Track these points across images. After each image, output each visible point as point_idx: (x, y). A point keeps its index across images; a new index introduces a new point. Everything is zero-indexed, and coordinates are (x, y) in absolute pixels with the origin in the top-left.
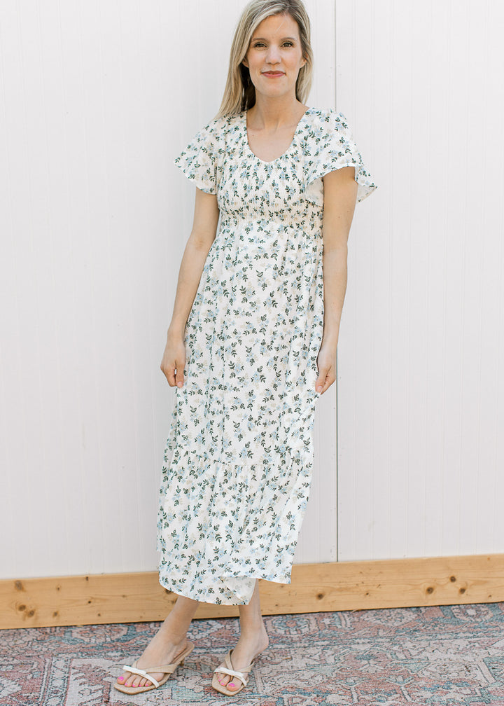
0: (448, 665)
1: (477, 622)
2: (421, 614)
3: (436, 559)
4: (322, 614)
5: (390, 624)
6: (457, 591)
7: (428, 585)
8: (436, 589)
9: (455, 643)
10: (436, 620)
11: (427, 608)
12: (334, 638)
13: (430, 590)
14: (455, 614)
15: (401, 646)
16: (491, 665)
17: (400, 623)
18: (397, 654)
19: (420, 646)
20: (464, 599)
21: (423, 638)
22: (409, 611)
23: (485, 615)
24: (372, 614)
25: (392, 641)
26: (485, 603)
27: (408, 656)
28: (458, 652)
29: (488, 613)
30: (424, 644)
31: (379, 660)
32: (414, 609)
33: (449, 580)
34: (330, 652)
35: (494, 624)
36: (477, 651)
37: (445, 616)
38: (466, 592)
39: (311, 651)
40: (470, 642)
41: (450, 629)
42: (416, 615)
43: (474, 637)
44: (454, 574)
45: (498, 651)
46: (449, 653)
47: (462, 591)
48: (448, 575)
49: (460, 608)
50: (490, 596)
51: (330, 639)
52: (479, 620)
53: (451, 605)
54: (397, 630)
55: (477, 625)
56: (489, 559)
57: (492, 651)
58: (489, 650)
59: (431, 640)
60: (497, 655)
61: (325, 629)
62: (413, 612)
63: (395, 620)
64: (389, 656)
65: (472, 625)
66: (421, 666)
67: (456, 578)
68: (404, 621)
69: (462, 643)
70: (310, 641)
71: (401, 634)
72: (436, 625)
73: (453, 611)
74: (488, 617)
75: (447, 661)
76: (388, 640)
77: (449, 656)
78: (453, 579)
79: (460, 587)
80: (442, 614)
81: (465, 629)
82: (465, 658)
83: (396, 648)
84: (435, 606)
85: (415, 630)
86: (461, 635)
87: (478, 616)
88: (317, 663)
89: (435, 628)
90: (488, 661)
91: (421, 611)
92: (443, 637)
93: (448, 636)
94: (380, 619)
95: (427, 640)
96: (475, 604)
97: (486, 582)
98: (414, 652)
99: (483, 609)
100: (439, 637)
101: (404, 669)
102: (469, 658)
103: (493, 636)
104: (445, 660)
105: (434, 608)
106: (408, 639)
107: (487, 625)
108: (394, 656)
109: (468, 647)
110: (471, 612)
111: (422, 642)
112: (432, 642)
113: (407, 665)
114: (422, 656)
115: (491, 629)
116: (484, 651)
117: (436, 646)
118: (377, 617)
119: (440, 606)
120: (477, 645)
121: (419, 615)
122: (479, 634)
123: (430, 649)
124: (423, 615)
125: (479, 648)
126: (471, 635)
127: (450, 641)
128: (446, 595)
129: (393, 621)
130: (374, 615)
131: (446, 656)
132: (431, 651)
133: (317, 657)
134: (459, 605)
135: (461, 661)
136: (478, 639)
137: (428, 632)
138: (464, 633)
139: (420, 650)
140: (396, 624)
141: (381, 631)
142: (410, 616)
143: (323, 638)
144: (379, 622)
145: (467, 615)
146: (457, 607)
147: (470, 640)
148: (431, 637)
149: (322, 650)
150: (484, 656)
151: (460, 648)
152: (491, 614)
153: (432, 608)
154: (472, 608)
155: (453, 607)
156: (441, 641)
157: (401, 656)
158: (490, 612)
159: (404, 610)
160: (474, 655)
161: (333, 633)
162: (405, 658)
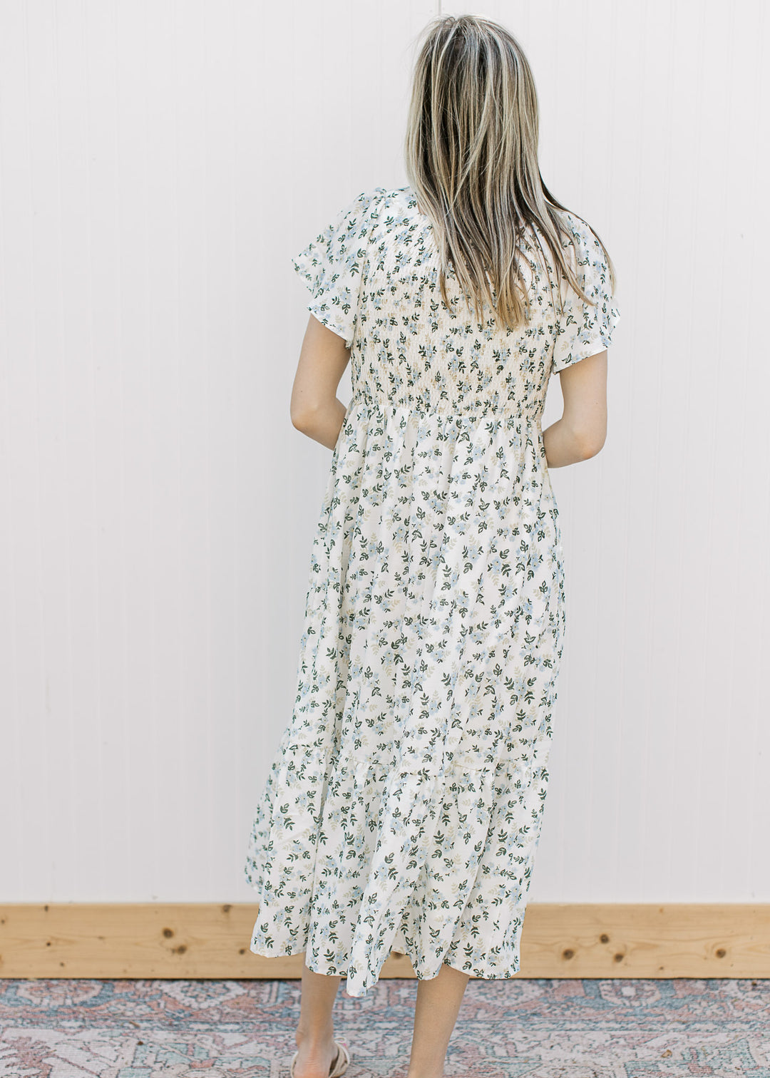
0: (568, 1069)
1: (631, 1007)
2: (550, 990)
3: (579, 906)
4: (400, 982)
5: (498, 1003)
6: (611, 957)
7: (566, 946)
8: (579, 953)
9: (588, 1036)
10: (570, 999)
11: (563, 982)
12: (407, 1019)
13: (568, 954)
14: (603, 993)
15: (506, 1036)
16: (635, 1073)
17: (514, 1002)
18: (496, 1048)
19: (533, 1039)
20: (620, 971)
21: (542, 1026)
22: (534, 984)
23: (648, 997)
24: (476, 987)
25: (495, 1029)
26: (653, 979)
27: (512, 1052)
28: (591, 1050)
29: (653, 994)
30: (541, 1035)
31: (465, 1055)
32: (541, 982)
33: (598, 940)
34: (394, 1039)
35: (658, 1011)
36: (618, 1051)
37: (587, 995)
38: (624, 961)
39: (368, 1035)
40: (612, 1037)
41: (587, 1015)
42: (542, 991)
43: (622, 1029)
44: (606, 931)
45: (650, 1052)
46: (575, 1050)
47: (619, 958)
48: (595, 932)
49: (613, 985)
50: (662, 968)
51: (400, 1020)
52: (636, 1004)
53: (601, 979)
54: (507, 1013)
55: (630, 1011)
56: (661, 911)
57: (643, 1052)
58: (638, 1050)
59: (554, 1030)
60: (647, 1059)
61: (399, 1004)
62: (540, 986)
63: (508, 997)
64: (482, 1050)
65: (624, 1012)
66: (527, 1068)
67: (610, 936)
68: (521, 998)
69: (600, 1038)
70: (369, 1020)
71: (510, 1018)
72: (568, 1008)
73: (601, 988)
74: (651, 1001)
75: (569, 1063)
76: (489, 1026)
77: (573, 1055)
78: (604, 939)
79: (615, 951)
80: (582, 990)
81: (611, 1016)
82: (597, 1061)
83: (496, 1039)
84: (576, 979)
85: (534, 1014)
86: (603, 1025)
87: (638, 997)
88: (370, 1054)
89: (566, 1013)
90: (631, 1066)
91: (551, 986)
92: (574, 1026)
93: (581, 1025)
94: (485, 994)
95: (548, 1030)
96: (638, 979)
97: (655, 946)
98: (521, 1047)
99: (647, 988)
100: (568, 1026)
101: (499, 1071)
102: (604, 1061)
103: (650, 1030)
104: (565, 1061)
105: (574, 982)
106: (520, 1026)
107: (646, 1011)
108: (490, 1051)
109: (607, 1044)
110: (628, 991)
111: (539, 1033)
112: (554, 1034)
113: (505, 1066)
114: (532, 1054)
115: (651, 1019)
116: (629, 1051)
117: (558, 1040)
118: (482, 990)
119: (583, 979)
120: (622, 1042)
121: (546, 992)
122: (630, 1026)
123: (547, 1044)
124: (553, 991)
125: (624, 1046)
126: (618, 1026)
127: (583, 1033)
128: (594, 962)
129: (505, 998)
130: (479, 988)
131: (570, 1056)
132: (548, 1046)
133: (372, 1046)
134: (612, 979)
135: (590, 1064)
136: (626, 1032)
137: (553, 1017)
138: (608, 1021)
139: (533, 1044)
140: (507, 1003)
141: (482, 1011)
142: (533, 992)
143: (389, 1017)
144: (482, 998)
145: (622, 996)
146: (609, 982)
147: (613, 1033)
148: (555, 1026)
149: (384, 1036)
150: (629, 1059)
151: (595, 1046)
152: (658, 995)
153: (569, 982)
154: (632, 985)
155: (603, 982)
156: (569, 1033)
157: (501, 1052)
158: (657, 992)
159: (526, 983)
160: (613, 1056)
161: (407, 1010)
162: (505, 1054)
